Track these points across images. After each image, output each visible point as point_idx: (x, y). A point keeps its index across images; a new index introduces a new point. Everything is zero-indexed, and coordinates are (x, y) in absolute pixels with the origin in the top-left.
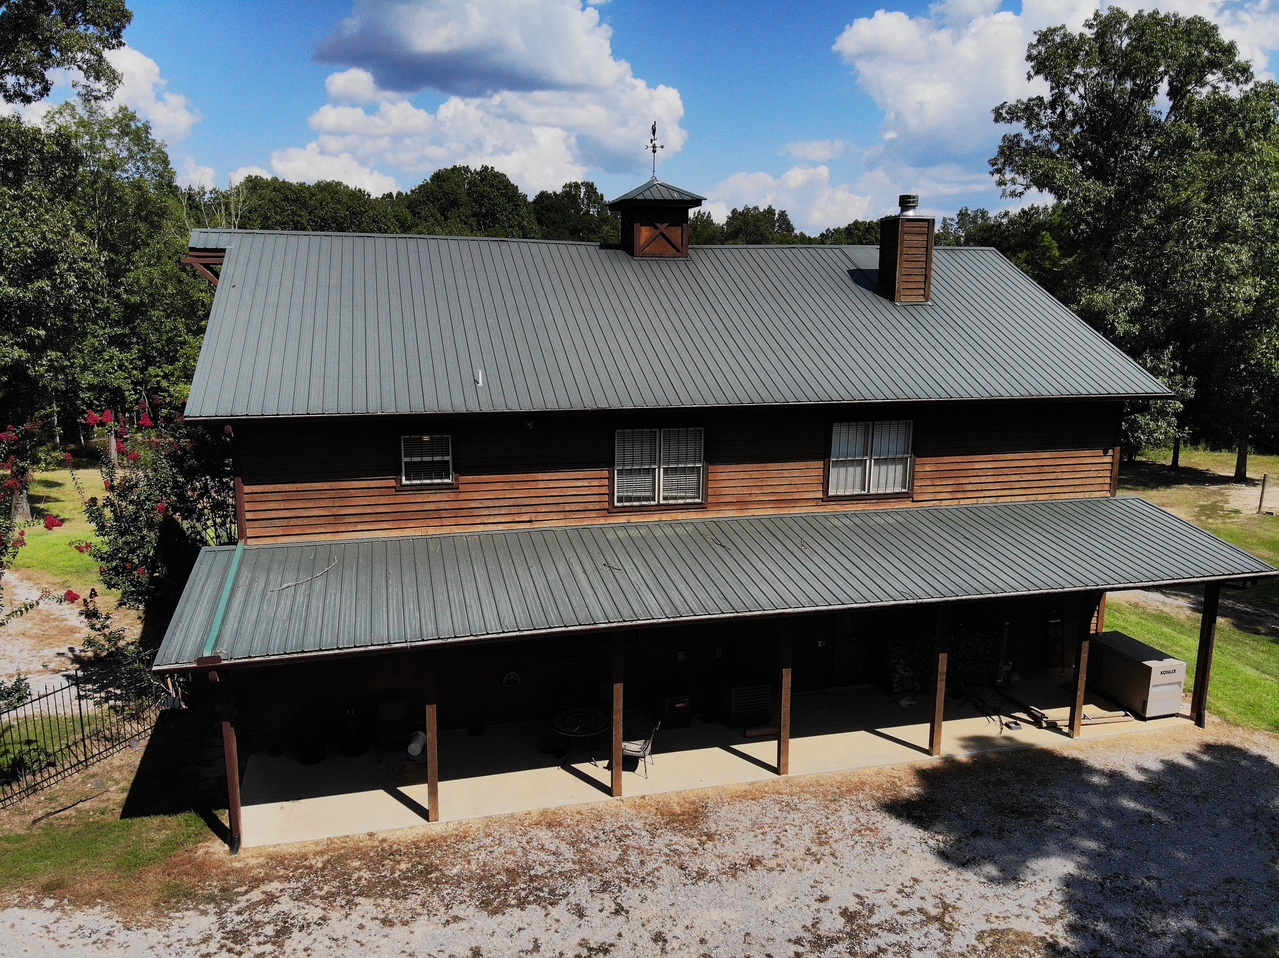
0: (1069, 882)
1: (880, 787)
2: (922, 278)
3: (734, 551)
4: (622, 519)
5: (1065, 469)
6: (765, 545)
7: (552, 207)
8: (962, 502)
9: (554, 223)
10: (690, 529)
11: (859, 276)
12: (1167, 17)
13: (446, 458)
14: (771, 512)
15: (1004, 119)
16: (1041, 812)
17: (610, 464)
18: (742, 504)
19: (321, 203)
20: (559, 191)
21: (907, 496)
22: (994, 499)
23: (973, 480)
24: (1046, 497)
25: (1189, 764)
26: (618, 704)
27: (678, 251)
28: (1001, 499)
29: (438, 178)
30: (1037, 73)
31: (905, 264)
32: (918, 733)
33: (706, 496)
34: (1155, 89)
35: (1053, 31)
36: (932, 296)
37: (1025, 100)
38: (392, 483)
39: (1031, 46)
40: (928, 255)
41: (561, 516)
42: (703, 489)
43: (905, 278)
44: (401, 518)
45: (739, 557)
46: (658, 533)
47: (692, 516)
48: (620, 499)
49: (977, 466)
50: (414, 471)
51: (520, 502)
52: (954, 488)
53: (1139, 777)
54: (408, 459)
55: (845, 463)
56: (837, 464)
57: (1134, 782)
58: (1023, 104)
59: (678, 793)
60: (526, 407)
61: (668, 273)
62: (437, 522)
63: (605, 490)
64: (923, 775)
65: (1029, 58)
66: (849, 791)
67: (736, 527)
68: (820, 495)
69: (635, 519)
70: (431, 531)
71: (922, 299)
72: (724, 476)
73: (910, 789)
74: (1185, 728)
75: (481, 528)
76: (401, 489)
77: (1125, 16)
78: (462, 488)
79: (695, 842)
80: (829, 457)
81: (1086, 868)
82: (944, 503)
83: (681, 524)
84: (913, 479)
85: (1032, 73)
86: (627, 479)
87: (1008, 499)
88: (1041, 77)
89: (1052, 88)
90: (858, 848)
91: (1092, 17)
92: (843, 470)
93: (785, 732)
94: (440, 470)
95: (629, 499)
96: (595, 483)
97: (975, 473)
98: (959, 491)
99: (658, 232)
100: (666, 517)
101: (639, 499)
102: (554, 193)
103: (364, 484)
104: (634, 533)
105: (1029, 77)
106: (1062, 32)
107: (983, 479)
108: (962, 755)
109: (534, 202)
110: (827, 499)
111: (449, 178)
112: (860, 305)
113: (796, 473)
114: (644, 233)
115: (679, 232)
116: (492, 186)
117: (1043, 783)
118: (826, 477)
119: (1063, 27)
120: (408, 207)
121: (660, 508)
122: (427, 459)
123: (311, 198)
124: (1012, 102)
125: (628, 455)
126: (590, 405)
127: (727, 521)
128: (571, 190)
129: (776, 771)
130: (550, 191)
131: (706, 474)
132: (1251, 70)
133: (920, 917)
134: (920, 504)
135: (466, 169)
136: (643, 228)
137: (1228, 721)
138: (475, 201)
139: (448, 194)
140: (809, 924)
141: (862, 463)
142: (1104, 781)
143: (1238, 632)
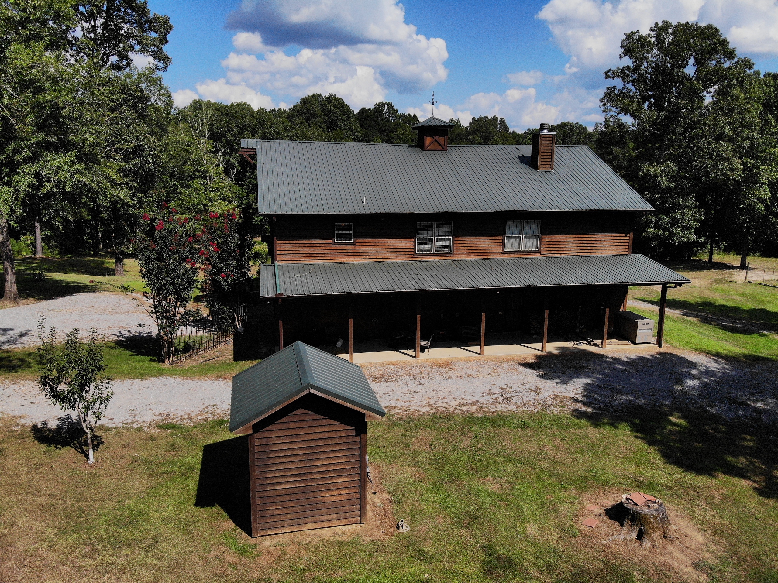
0: (587, 384)
1: (520, 360)
2: (550, 160)
3: (464, 270)
4: (419, 259)
5: (608, 242)
6: (476, 268)
7: (369, 117)
8: (562, 255)
9: (369, 127)
10: (447, 263)
11: (523, 159)
12: (692, 25)
13: (351, 232)
14: (480, 257)
15: (610, 77)
16: (582, 367)
17: (414, 236)
18: (468, 254)
19: (242, 117)
20: (372, 107)
21: (538, 252)
22: (576, 254)
23: (567, 246)
24: (600, 254)
25: (650, 357)
26: (419, 323)
27: (443, 148)
28: (579, 254)
29: (304, 101)
30: (625, 55)
31: (542, 154)
32: (538, 346)
33: (453, 250)
34: (687, 62)
35: (633, 33)
36: (554, 167)
37: (621, 68)
38: (331, 241)
39: (623, 40)
40: (552, 150)
41: (395, 257)
42: (452, 247)
43: (542, 160)
44: (334, 255)
45: (466, 272)
46: (434, 264)
47: (448, 258)
48: (418, 251)
49: (569, 240)
50: (339, 237)
51: (379, 250)
52: (558, 249)
53: (626, 360)
54: (337, 232)
55: (512, 238)
56: (508, 238)
57: (624, 361)
58: (620, 69)
59: (441, 359)
60: (383, 212)
61: (438, 157)
62: (347, 258)
63: (412, 247)
64: (537, 357)
65: (622, 46)
66: (508, 360)
67: (466, 263)
68: (501, 251)
69: (424, 259)
70: (345, 261)
71: (549, 169)
72: (461, 242)
73: (532, 360)
74: (653, 347)
75: (363, 261)
76: (335, 244)
77: (670, 25)
78: (357, 244)
79: (447, 370)
80: (505, 234)
81: (595, 382)
82: (554, 255)
83: (442, 261)
84: (540, 245)
85: (623, 55)
86: (422, 243)
87: (582, 254)
88: (627, 57)
89: (633, 62)
90: (509, 374)
91: (654, 26)
92: (511, 240)
93: (483, 343)
94: (348, 237)
95: (422, 251)
96: (408, 244)
97: (568, 242)
98: (560, 250)
99: (434, 139)
100: (437, 258)
101: (426, 251)
102: (370, 109)
103: (320, 242)
104: (424, 264)
105: (621, 57)
106: (637, 34)
107: (571, 245)
108: (555, 352)
109: (357, 114)
110: (504, 252)
111: (310, 102)
112: (521, 171)
113: (491, 241)
114: (428, 140)
115: (443, 139)
116: (335, 106)
117: (586, 360)
118: (503, 243)
119: (638, 32)
120: (288, 118)
121: (435, 255)
122: (344, 232)
123: (236, 114)
124: (614, 68)
125: (422, 232)
126: (408, 211)
127: (462, 260)
128: (380, 106)
129: (480, 354)
130: (367, 108)
131: (454, 241)
132: (735, 53)
133: (528, 390)
134: (544, 255)
135: (320, 96)
136: (428, 138)
137: (673, 346)
138: (325, 114)
139: (310, 111)
140: (488, 390)
141: (519, 237)
142: (611, 360)
143: (701, 323)
